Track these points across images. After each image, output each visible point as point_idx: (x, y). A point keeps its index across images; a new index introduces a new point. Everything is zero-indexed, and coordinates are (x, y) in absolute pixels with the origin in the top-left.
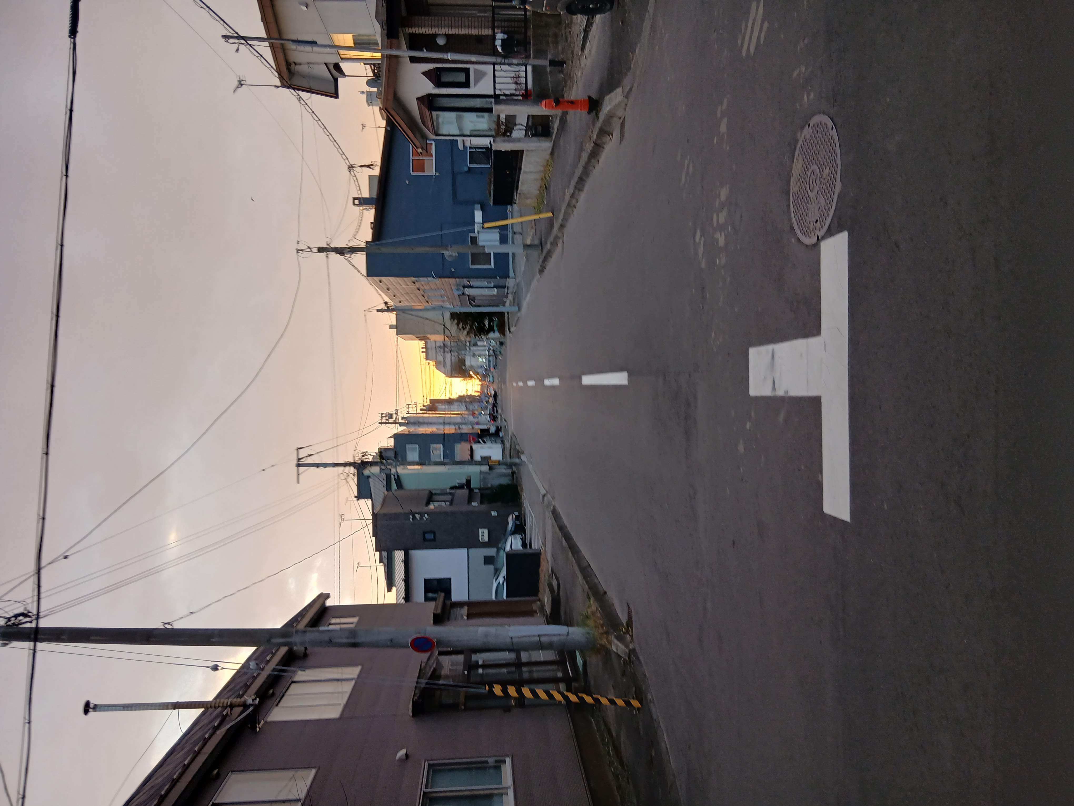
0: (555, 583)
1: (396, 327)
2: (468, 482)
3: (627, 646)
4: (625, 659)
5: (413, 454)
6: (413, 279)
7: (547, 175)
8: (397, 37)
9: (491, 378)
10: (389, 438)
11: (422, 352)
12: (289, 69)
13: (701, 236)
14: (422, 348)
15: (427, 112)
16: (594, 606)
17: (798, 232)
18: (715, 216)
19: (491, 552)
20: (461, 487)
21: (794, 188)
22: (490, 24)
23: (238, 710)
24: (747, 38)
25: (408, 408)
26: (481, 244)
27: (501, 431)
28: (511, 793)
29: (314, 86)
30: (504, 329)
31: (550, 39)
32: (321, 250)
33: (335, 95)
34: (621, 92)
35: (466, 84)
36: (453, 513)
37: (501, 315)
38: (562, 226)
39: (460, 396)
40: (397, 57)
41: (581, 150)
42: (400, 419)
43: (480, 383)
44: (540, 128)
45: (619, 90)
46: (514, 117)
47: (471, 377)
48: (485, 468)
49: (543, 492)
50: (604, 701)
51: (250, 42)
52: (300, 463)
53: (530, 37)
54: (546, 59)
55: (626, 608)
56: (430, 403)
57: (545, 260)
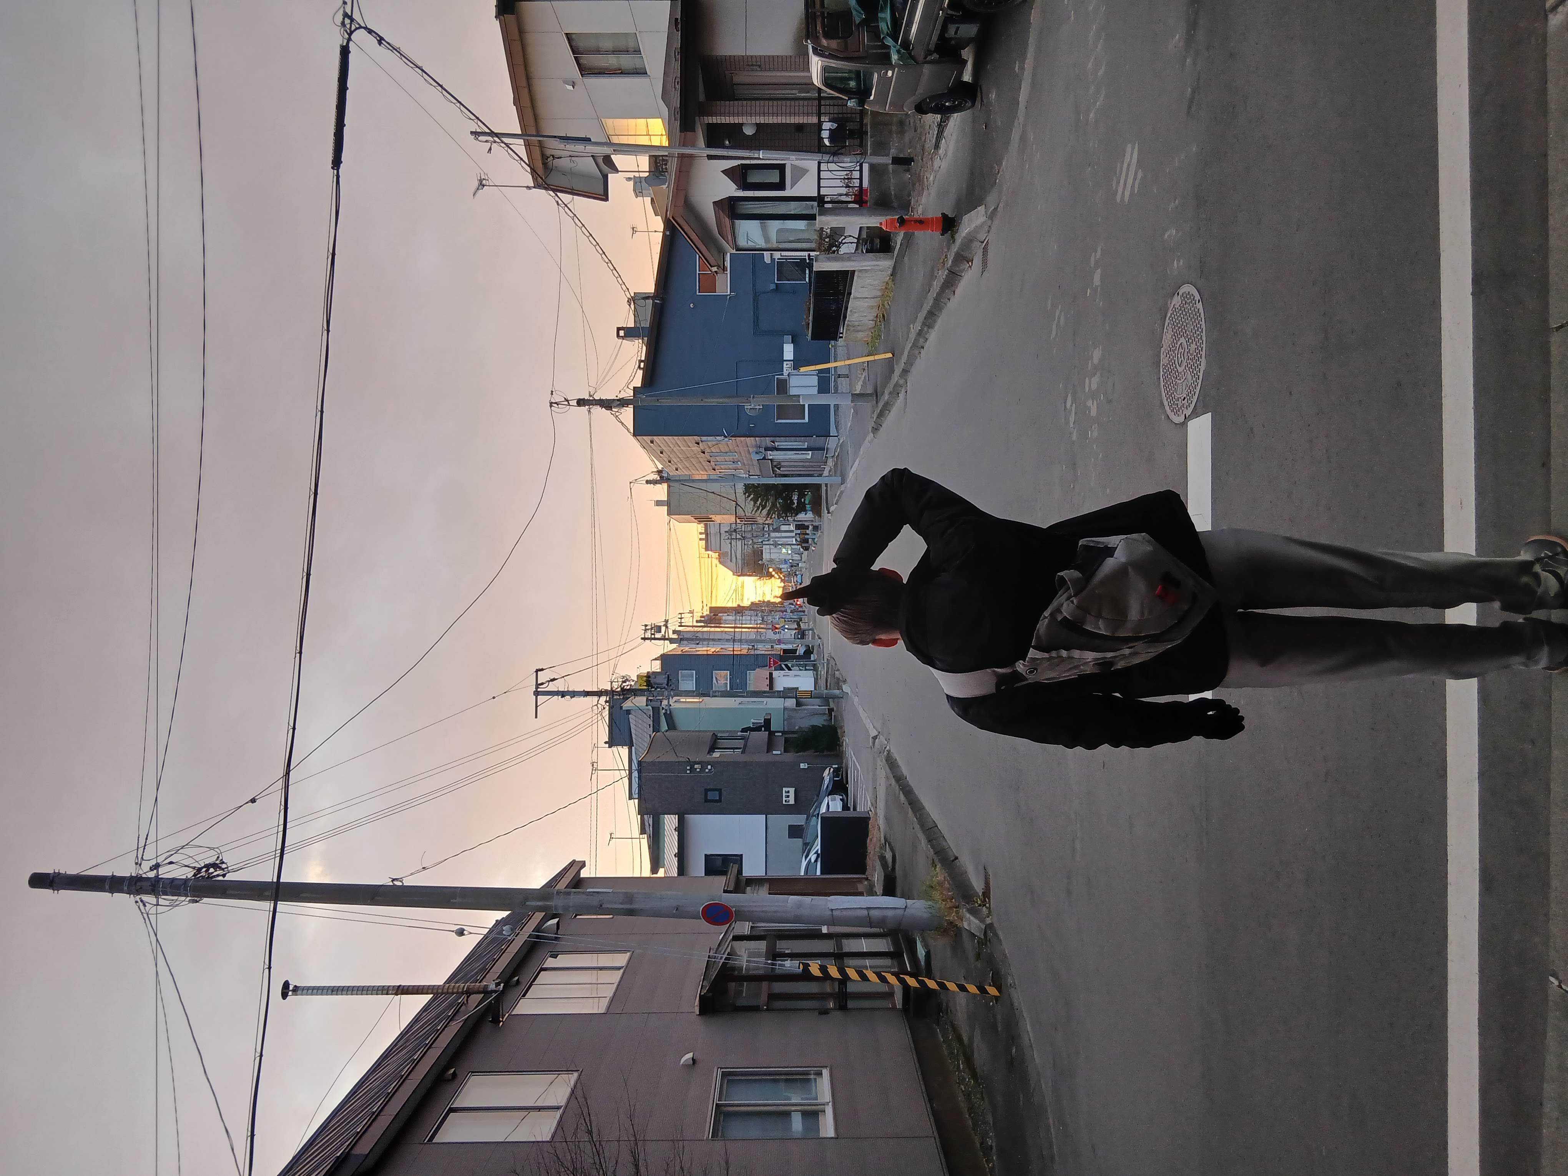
0: (889, 855)
1: (668, 503)
2: (767, 722)
3: (982, 921)
4: (979, 938)
5: (688, 683)
6: (697, 438)
7: (886, 302)
8: (693, 130)
9: (799, 576)
10: (653, 660)
11: (701, 539)
12: (545, 164)
13: (1072, 403)
14: (701, 533)
15: (727, 221)
16: (940, 874)
17: (1167, 408)
18: (1087, 380)
19: (798, 820)
20: (757, 729)
21: (1164, 360)
22: (815, 109)
23: (476, 998)
24: (1122, 182)
25: (681, 618)
26: (793, 392)
27: (812, 653)
28: (829, 1110)
29: (577, 186)
30: (820, 505)
31: (894, 128)
32: (581, 402)
33: (605, 197)
34: (983, 213)
35: (781, 186)
36: (746, 764)
37: (818, 487)
38: (905, 372)
39: (752, 603)
40: (691, 157)
41: (932, 277)
42: (671, 632)
43: (782, 585)
44: (877, 241)
45: (981, 209)
46: (843, 229)
47: (770, 576)
48: (791, 703)
49: (874, 733)
50: (952, 986)
51: (506, 140)
52: (539, 690)
53: (866, 125)
54: (888, 155)
55: (982, 871)
56: (710, 612)
57: (881, 415)
